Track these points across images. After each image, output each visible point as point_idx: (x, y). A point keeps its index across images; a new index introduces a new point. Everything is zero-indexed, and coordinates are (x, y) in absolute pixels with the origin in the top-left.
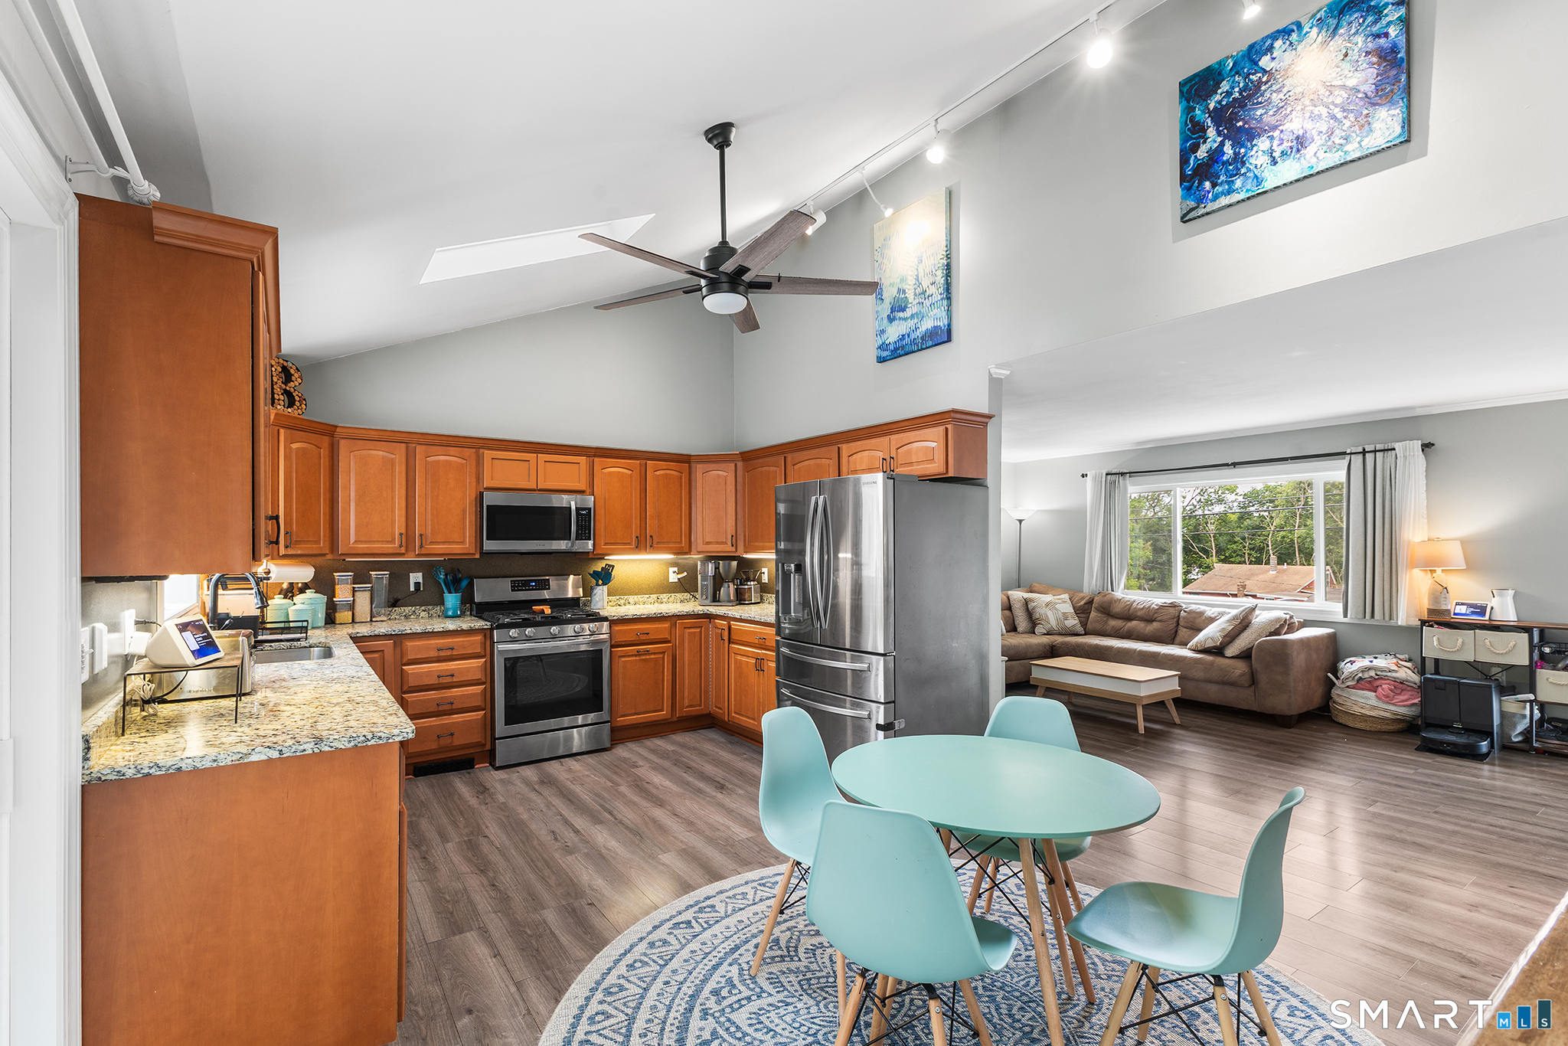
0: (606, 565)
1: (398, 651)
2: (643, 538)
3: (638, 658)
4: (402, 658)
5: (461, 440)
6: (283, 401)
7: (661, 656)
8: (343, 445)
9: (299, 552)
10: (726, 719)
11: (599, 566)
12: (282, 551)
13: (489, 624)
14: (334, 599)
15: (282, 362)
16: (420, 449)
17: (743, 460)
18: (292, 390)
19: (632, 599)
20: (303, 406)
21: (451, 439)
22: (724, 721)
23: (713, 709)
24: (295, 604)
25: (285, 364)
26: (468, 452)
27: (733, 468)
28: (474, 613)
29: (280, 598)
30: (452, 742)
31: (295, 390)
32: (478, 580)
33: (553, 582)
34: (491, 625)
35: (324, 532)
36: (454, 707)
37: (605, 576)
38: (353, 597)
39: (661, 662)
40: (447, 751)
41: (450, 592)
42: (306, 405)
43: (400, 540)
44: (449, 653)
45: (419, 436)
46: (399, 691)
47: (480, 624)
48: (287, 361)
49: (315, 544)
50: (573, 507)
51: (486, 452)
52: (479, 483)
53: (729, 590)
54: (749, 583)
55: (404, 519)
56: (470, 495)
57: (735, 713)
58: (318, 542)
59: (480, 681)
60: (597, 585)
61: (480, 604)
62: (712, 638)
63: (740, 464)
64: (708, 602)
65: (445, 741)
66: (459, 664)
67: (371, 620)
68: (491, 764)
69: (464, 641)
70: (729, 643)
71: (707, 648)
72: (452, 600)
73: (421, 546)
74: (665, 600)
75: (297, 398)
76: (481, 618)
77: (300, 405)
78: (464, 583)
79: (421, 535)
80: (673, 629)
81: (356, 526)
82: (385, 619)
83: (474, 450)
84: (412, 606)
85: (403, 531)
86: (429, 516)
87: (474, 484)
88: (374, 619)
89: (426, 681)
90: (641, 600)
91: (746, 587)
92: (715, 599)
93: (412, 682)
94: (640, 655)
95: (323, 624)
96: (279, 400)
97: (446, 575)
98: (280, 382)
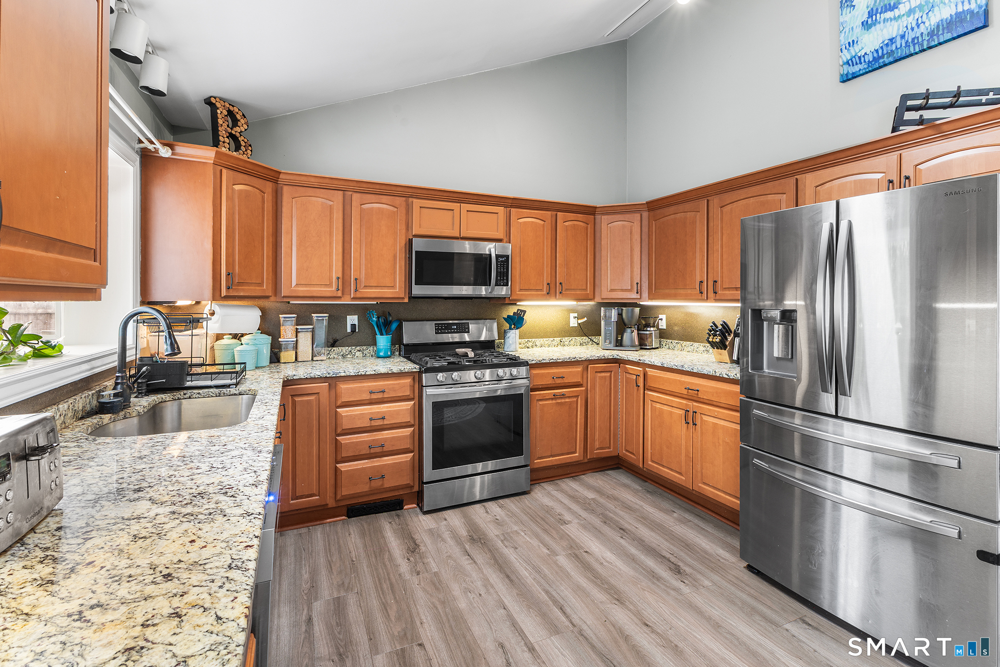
0: (518, 310)
1: (333, 392)
2: (552, 286)
3: (554, 402)
4: (336, 400)
5: (394, 188)
6: (229, 144)
7: (575, 399)
8: (287, 191)
9: (242, 294)
10: (641, 466)
11: (511, 311)
12: (224, 293)
13: (418, 367)
14: (280, 340)
15: (228, 106)
16: (356, 197)
17: (649, 210)
18: (238, 135)
19: (539, 341)
20: (249, 152)
21: (383, 187)
22: (638, 467)
23: (623, 453)
24: (242, 344)
25: (231, 108)
26: (399, 201)
27: (639, 218)
28: (402, 353)
29: (229, 338)
30: (382, 485)
31: (241, 135)
32: (406, 323)
33: (472, 327)
34: (420, 368)
35: (267, 274)
36: (385, 449)
37: (517, 321)
38: (297, 337)
39: (575, 406)
40: (377, 493)
41: (382, 334)
42: (251, 151)
43: (337, 283)
44: (380, 396)
45: (355, 183)
46: (334, 434)
47: (409, 366)
48: (233, 106)
49: (258, 287)
50: (493, 255)
51: (415, 200)
52: (408, 230)
53: (631, 336)
54: (649, 329)
55: (340, 264)
56: (401, 242)
57: (653, 461)
58: (261, 284)
59: (409, 424)
60: (510, 329)
61: (407, 346)
62: (622, 382)
63: (645, 214)
64: (611, 346)
65: (376, 484)
66: (390, 407)
67: (312, 359)
68: (418, 505)
69: (394, 384)
70: (644, 390)
71: (616, 392)
72: (383, 341)
73: (356, 290)
74: (567, 343)
75: (243, 143)
76: (409, 359)
77: (246, 150)
78: (394, 326)
79: (356, 279)
80: (585, 373)
81: (298, 270)
82: (324, 358)
83: (404, 199)
84: (349, 346)
85: (340, 275)
86: (363, 261)
87: (404, 231)
88: (315, 359)
89: (359, 424)
90: (547, 342)
91: (648, 332)
92: (619, 344)
93: (346, 425)
94: (555, 399)
95: (268, 364)
96: (224, 142)
97: (378, 318)
98: (225, 125)
